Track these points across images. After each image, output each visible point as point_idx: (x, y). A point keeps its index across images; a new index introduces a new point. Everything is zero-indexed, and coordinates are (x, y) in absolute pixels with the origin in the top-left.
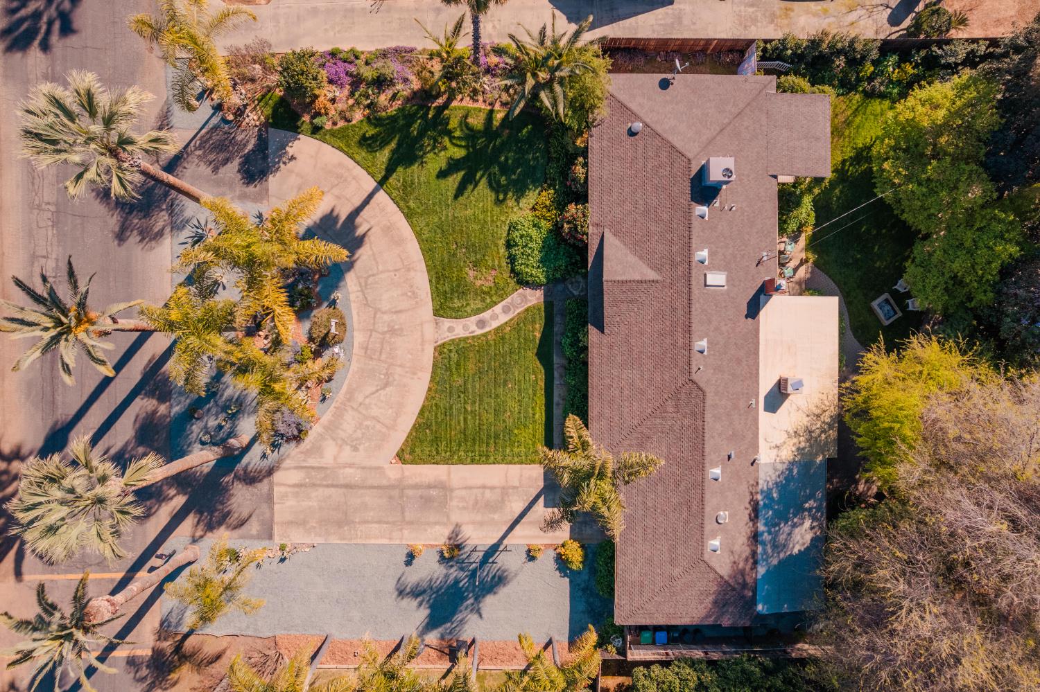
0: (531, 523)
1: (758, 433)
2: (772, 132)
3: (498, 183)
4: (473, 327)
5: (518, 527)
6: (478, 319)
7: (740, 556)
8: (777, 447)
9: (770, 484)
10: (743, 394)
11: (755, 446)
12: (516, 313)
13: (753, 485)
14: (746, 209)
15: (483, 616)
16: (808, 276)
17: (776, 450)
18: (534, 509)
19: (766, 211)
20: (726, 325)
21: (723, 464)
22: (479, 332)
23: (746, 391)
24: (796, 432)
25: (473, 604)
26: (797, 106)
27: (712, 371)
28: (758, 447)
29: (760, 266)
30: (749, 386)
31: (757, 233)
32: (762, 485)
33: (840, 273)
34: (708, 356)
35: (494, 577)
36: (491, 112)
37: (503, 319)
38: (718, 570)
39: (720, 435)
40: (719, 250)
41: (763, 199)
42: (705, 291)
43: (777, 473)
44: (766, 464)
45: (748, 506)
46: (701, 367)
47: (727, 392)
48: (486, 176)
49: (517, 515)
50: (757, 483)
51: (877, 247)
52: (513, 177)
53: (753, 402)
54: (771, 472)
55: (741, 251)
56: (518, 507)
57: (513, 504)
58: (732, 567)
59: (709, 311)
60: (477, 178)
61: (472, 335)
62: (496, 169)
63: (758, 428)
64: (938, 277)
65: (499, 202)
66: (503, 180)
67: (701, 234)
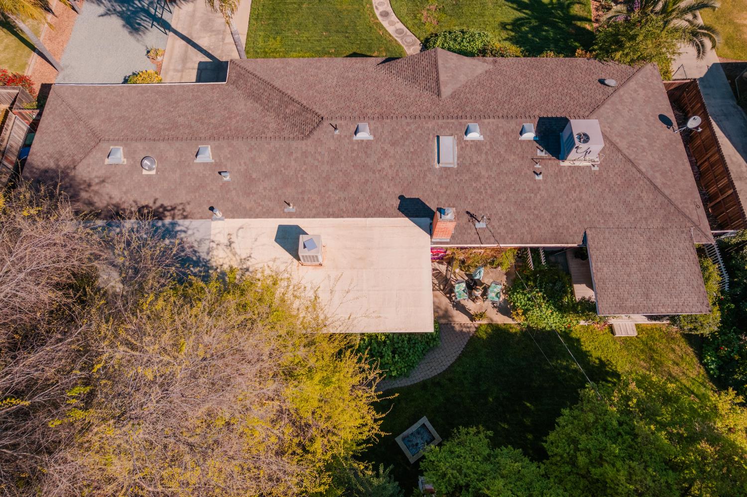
0: (186, 52)
1: (250, 217)
2: (642, 235)
3: (522, 25)
4: (381, 9)
5: (183, 42)
6: (390, 12)
7: (96, 193)
8: (230, 243)
9: (183, 235)
10: (302, 193)
11: (235, 212)
12: (396, 38)
13: (184, 210)
14: (539, 197)
15: (101, 18)
16: (457, 328)
17: (226, 242)
18: (200, 53)
19: (539, 227)
20: (391, 166)
21: (216, 164)
22: (377, 13)
23: (306, 198)
24: (247, 270)
25: (115, 10)
26: (683, 267)
27: (332, 148)
28: (233, 217)
29: (467, 217)
30: (313, 201)
31: (510, 212)
32: (183, 224)
33: (464, 373)
34: (351, 142)
35: (139, 24)
36: (590, 21)
37: (391, 30)
38: (85, 162)
39: (253, 160)
40: (484, 156)
41: (554, 223)
42: (431, 137)
43: (195, 245)
44: (209, 228)
45: (158, 204)
46: (337, 132)
47: (306, 170)
48: (527, 16)
49: (196, 41)
50: (185, 217)
51: (506, 427)
52: (530, 36)
53: (291, 208)
54: (198, 236)
55: (485, 189)
56: (203, 43)
57: (207, 38)
58: (85, 181)
59: (407, 143)
60: (524, 11)
61: (374, 7)
62: (534, 23)
63: (257, 217)
64: (475, 473)
65: (503, 26)
66: (525, 29)
67: (501, 131)
